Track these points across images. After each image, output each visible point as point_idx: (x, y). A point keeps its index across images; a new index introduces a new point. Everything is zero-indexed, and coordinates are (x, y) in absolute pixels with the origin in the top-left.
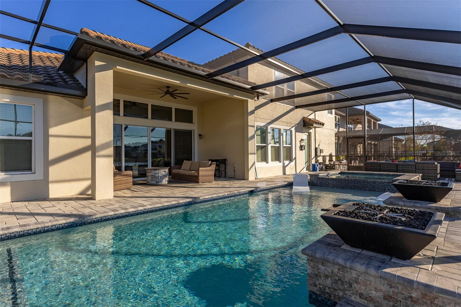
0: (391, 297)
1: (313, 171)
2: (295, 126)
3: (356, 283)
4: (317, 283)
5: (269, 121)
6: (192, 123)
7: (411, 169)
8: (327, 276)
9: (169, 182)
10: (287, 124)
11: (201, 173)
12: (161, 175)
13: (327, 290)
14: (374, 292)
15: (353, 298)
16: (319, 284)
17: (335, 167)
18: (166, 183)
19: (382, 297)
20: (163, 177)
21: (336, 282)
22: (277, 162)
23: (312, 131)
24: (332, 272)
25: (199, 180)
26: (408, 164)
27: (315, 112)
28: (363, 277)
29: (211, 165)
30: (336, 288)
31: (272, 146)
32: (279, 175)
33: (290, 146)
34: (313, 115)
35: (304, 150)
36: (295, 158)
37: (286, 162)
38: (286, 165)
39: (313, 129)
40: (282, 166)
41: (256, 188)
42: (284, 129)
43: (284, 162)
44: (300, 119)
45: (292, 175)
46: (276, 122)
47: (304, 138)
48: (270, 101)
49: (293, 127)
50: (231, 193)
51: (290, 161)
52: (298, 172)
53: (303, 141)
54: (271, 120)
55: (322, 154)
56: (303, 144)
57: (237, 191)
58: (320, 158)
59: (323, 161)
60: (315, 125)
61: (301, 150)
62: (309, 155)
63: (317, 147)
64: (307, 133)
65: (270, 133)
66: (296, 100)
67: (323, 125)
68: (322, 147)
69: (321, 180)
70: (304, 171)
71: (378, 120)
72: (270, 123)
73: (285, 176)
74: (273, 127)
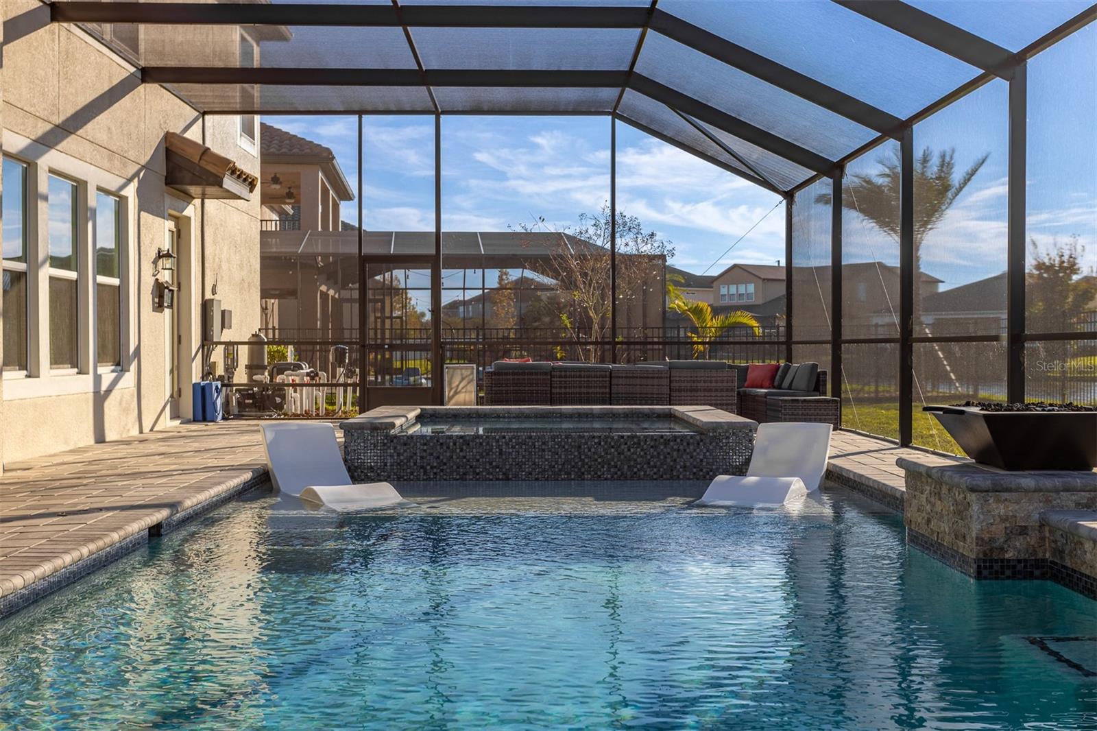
1: (195, 420)
2: (137, 174)
5: (42, 128)
7: (655, 391)
10: (110, 160)
17: (283, 397)
22: (69, 371)
23: (191, 211)
26: (647, 371)
27: (204, 114)
31: (51, 278)
32: (81, 445)
33: (115, 281)
34: (197, 127)
35: (167, 311)
36: (138, 349)
37: (107, 372)
38: (104, 387)
39: (197, 202)
40: (91, 396)
41: (173, 506)
42: (99, 189)
43: (101, 370)
44: (155, 139)
45: (127, 443)
46: (70, 143)
47: (166, 246)
48: (48, 10)
49: (130, 180)
50: (100, 543)
51: (120, 365)
52: (146, 429)
53: (168, 263)
54: (48, 127)
55: (227, 335)
56: (165, 277)
57: (114, 530)
58: (218, 355)
59: (227, 369)
60: (229, 183)
61: (159, 307)
62: (179, 340)
63: (208, 296)
64: (176, 219)
65: (46, 198)
66: (142, 36)
67: (252, 186)
68: (226, 299)
69: (401, 449)
70: (167, 423)
71: (344, 195)
72: (48, 141)
73: (102, 452)
74: (56, 166)
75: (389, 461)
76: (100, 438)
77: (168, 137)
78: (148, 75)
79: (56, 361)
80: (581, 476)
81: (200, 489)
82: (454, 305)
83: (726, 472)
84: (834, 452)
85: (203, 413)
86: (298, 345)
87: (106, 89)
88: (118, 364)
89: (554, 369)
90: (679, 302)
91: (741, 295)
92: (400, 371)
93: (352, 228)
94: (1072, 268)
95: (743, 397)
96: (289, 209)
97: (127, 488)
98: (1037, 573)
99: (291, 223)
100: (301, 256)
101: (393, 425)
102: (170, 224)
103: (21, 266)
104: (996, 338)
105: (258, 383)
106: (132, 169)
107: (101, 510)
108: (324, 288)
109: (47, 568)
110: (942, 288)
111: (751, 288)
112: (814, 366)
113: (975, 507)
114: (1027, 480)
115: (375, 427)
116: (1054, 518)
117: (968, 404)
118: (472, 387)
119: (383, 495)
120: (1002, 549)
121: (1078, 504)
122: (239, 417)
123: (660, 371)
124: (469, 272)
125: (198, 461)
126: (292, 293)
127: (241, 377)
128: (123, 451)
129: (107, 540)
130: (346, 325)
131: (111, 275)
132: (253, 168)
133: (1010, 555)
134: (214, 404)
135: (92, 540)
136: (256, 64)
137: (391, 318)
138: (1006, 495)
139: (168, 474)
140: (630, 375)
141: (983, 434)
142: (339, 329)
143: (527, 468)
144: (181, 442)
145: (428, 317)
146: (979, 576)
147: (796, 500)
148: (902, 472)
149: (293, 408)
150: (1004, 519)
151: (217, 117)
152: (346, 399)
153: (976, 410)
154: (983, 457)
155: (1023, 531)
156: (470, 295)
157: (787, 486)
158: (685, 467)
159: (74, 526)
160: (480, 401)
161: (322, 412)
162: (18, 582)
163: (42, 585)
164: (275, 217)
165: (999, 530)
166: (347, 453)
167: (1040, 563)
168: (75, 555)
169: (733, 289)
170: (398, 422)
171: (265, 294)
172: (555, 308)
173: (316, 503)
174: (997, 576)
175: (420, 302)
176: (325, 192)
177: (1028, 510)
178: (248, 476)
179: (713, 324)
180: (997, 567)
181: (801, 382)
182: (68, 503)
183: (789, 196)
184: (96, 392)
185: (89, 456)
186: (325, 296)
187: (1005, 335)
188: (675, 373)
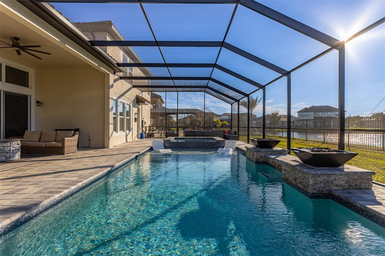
0: (348, 182)
1: (141, 138)
3: (335, 181)
4: (316, 187)
5: (119, 95)
6: (28, 87)
8: (321, 182)
9: (22, 156)
10: (128, 100)
11: (66, 144)
12: (13, 149)
13: (321, 189)
14: (341, 182)
15: (334, 188)
16: (317, 188)
17: (154, 135)
18: (19, 158)
19: (345, 183)
20: (16, 151)
21: (325, 184)
22: (122, 132)
23: (140, 107)
24: (324, 179)
25: (64, 151)
27: (142, 92)
28: (337, 177)
29: (74, 135)
30: (325, 187)
31: (120, 118)
32: (124, 143)
33: (129, 118)
34: (141, 94)
35: (136, 122)
36: (132, 128)
37: (128, 131)
38: (127, 134)
39: (141, 105)
40: (125, 135)
41: (139, 153)
42: (127, 104)
43: (127, 131)
44: (135, 96)
45: (131, 142)
46: (123, 97)
47: (136, 112)
48: (120, 78)
49: (131, 102)
50: (129, 158)
51: (130, 130)
52: (133, 140)
53: (137, 115)
54: (120, 95)
55: (145, 126)
56: (136, 117)
57: (131, 156)
58: (144, 129)
59: (145, 131)
60: (146, 103)
61: (135, 121)
62: (138, 126)
63: (143, 120)
64: (138, 108)
65: (119, 106)
66: (133, 81)
67: (149, 103)
68: (145, 120)
69: (172, 144)
70: (136, 139)
71: (163, 103)
72: (119, 97)
73: (127, 144)
74: (120, 101)
75: (170, 146)
76: (127, 142)
77: (137, 96)
78: (134, 86)
79: (120, 130)
80: (199, 148)
81: (142, 150)
82: (180, 119)
83: (221, 148)
84: (238, 144)
85: (142, 137)
86: (156, 127)
87: (128, 89)
88: (129, 130)
89: (195, 131)
90: (215, 120)
91: (225, 118)
92: (171, 130)
93: (164, 107)
94: (277, 114)
95: (224, 135)
96: (154, 105)
97: (132, 150)
98: (264, 163)
99: (155, 107)
100: (157, 112)
101: (171, 140)
102: (137, 109)
103: (115, 116)
104: (261, 128)
105: (150, 133)
106: (132, 101)
107: (128, 153)
108: (160, 117)
109: (122, 162)
110: (257, 117)
111: (227, 117)
112: (235, 131)
113: (255, 154)
114: (263, 150)
115: (168, 141)
116: (267, 156)
117: (255, 139)
118: (183, 134)
119: (169, 151)
120: (259, 160)
121: (270, 153)
122: (147, 138)
123: (211, 132)
124: (183, 115)
125: (142, 145)
126: (155, 118)
127: (147, 132)
128: (130, 144)
129: (130, 158)
130: (163, 123)
131: (128, 117)
132: (149, 100)
133: (260, 161)
134: (143, 136)
135: (128, 158)
136: (150, 85)
137: (170, 122)
138: (260, 152)
139: (137, 148)
140: (207, 132)
141: (257, 143)
142: (162, 124)
143: (191, 147)
144: (139, 142)
145: (176, 121)
146: (256, 164)
147: (231, 152)
148: (246, 148)
149: (155, 136)
150: (259, 156)
151: (144, 92)
152: (163, 135)
153: (256, 140)
154: (257, 146)
155: (262, 157)
156: (182, 118)
157: (230, 150)
158: (215, 147)
159: (125, 156)
160: (184, 136)
161: (160, 137)
162: (118, 164)
163: (121, 165)
164: (152, 106)
165: (259, 157)
166: (164, 144)
167: (265, 162)
168: (126, 160)
169: (224, 117)
170: (172, 140)
171: (151, 118)
172: (196, 121)
173: (159, 152)
174: (258, 164)
175: (175, 119)
176: (160, 102)
177: (263, 154)
178: (149, 148)
179: (220, 123)
180: (258, 162)
181: (233, 133)
182: (123, 152)
183: (232, 104)
184: (126, 135)
185: (125, 144)
186: (160, 118)
187: (262, 127)
188: (214, 132)
